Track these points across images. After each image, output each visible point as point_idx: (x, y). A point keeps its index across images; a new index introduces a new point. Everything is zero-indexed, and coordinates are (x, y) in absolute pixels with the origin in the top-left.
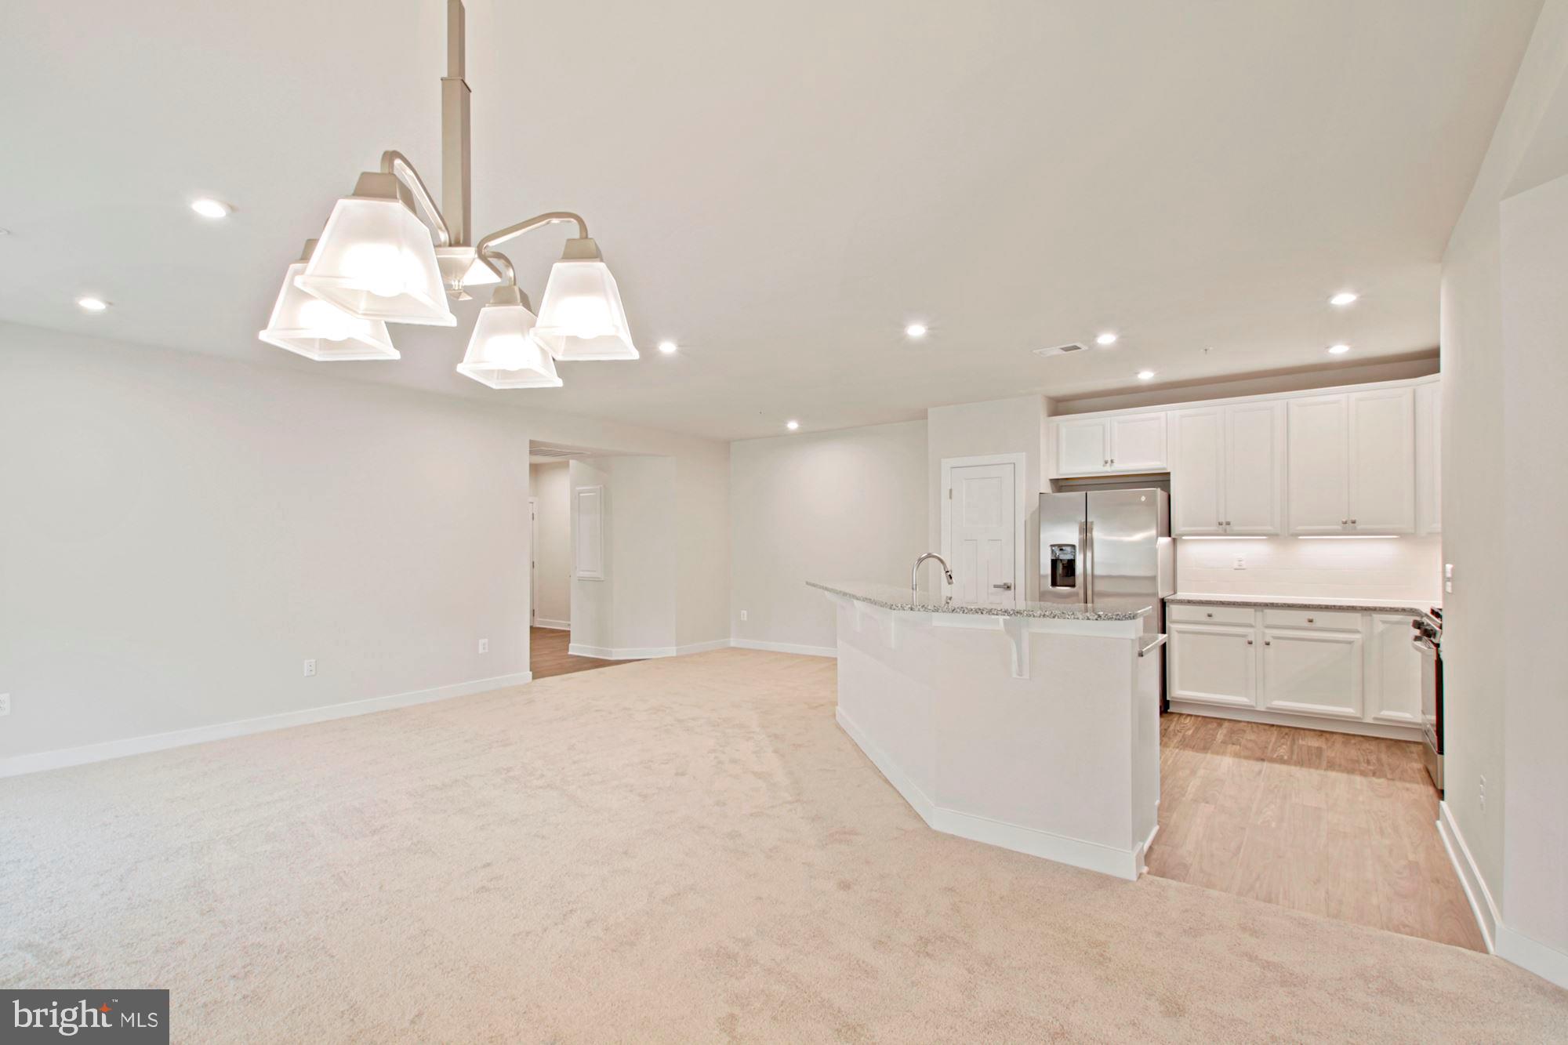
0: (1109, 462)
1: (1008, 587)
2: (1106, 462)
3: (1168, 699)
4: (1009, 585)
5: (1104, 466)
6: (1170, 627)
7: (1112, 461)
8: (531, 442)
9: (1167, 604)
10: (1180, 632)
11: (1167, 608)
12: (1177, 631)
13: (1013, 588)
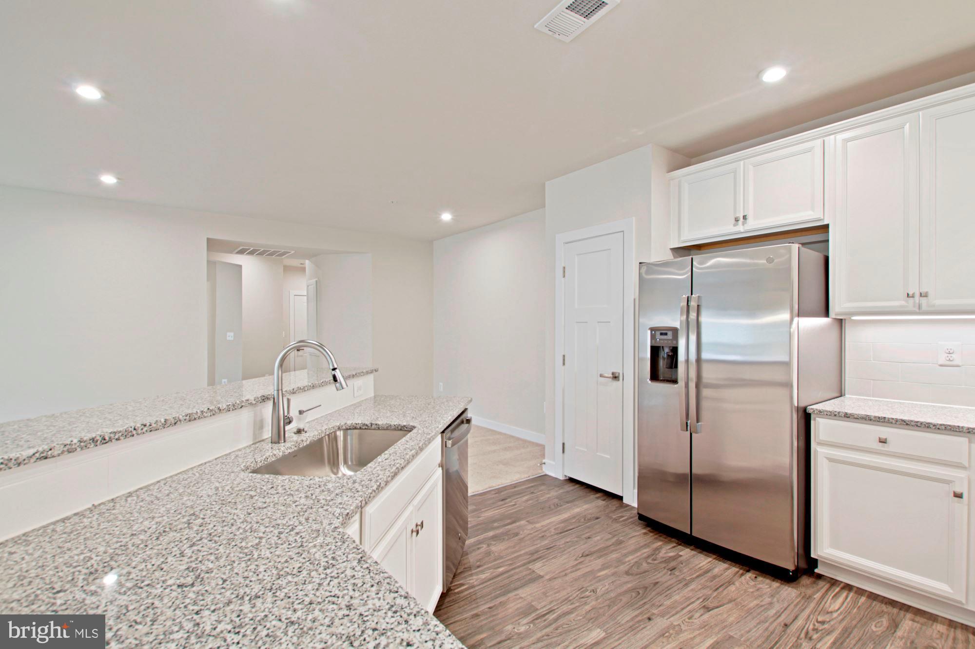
0: (741, 219)
1: (616, 377)
2: (737, 220)
3: (813, 556)
4: (617, 375)
5: (735, 225)
6: (816, 451)
7: (745, 217)
8: (208, 240)
9: (812, 416)
10: (831, 460)
11: (812, 422)
12: (828, 458)
13: (621, 378)
